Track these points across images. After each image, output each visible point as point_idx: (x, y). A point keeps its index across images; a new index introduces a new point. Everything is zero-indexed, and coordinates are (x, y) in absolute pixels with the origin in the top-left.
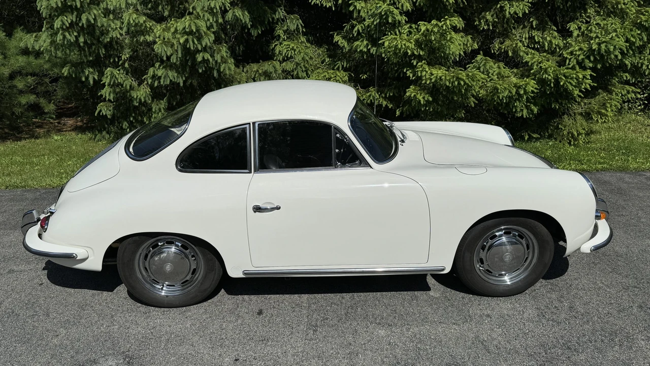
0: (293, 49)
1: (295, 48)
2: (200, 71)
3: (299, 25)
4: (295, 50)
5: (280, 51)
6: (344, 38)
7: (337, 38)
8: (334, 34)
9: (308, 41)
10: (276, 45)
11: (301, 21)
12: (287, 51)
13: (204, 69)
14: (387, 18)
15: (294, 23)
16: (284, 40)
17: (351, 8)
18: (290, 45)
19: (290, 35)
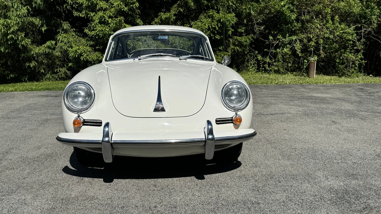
0: (65, 37)
1: (66, 37)
2: (9, 43)
3: (68, 26)
4: (67, 38)
5: (60, 39)
6: (89, 31)
7: (86, 31)
8: (85, 28)
9: (77, 35)
10: (58, 36)
11: (69, 25)
12: (62, 38)
13: (12, 42)
14: (102, 19)
15: (66, 25)
16: (61, 33)
17: (89, 16)
18: (63, 35)
19: (66, 31)
